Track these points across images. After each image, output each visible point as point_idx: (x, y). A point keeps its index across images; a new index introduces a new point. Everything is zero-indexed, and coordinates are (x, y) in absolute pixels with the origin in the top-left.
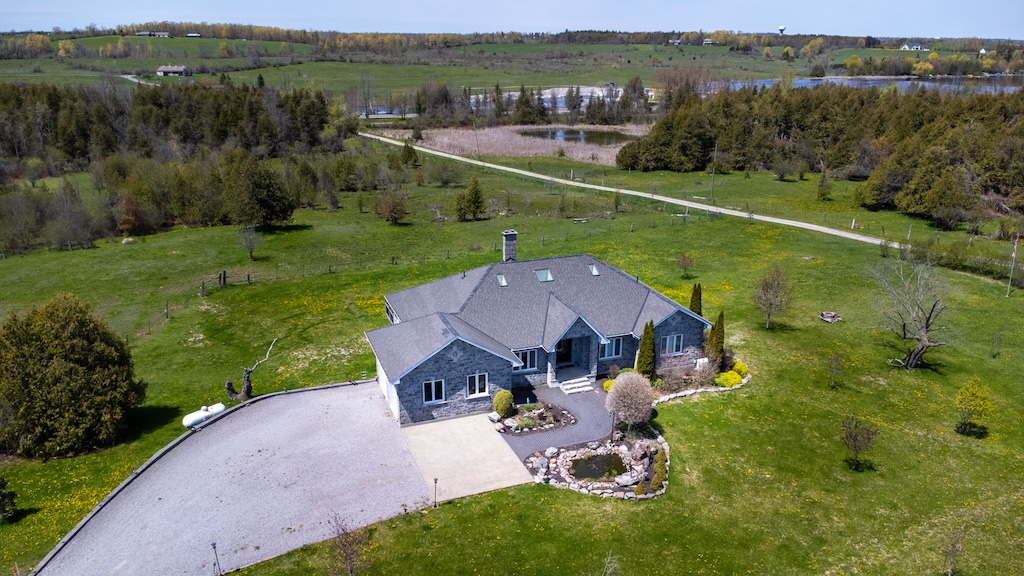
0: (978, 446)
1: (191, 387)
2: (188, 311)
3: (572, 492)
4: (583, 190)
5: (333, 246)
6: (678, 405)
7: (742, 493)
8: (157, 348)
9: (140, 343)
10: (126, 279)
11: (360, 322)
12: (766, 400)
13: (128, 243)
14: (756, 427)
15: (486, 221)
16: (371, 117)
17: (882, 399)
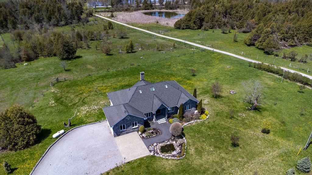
0: (267, 137)
1: (53, 121)
2: (48, 92)
3: (161, 157)
4: (164, 39)
5: (89, 64)
6: (189, 126)
7: (205, 155)
8: (41, 106)
9: (35, 105)
10: (28, 80)
11: (100, 96)
12: (213, 124)
13: (26, 65)
14: (209, 133)
15: (135, 53)
16: (97, 7)
17: (243, 121)
